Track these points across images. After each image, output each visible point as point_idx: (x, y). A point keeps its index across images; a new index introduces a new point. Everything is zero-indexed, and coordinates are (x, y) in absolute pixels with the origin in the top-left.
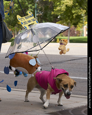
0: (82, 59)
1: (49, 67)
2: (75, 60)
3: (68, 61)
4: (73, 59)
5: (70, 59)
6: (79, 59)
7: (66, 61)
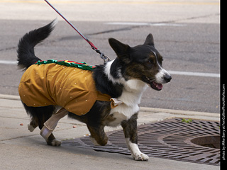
0: (130, 29)
1: (57, 47)
2: (112, 31)
3: (98, 35)
4: (110, 29)
5: (102, 30)
6: (122, 30)
7: (94, 34)
